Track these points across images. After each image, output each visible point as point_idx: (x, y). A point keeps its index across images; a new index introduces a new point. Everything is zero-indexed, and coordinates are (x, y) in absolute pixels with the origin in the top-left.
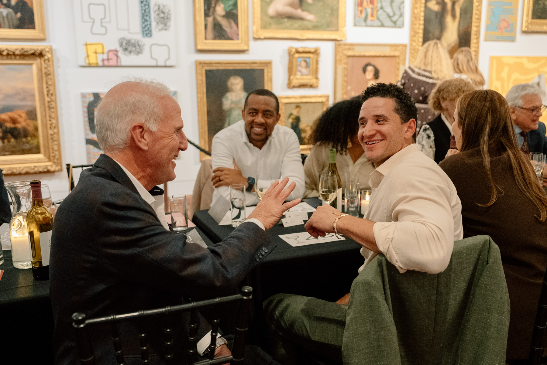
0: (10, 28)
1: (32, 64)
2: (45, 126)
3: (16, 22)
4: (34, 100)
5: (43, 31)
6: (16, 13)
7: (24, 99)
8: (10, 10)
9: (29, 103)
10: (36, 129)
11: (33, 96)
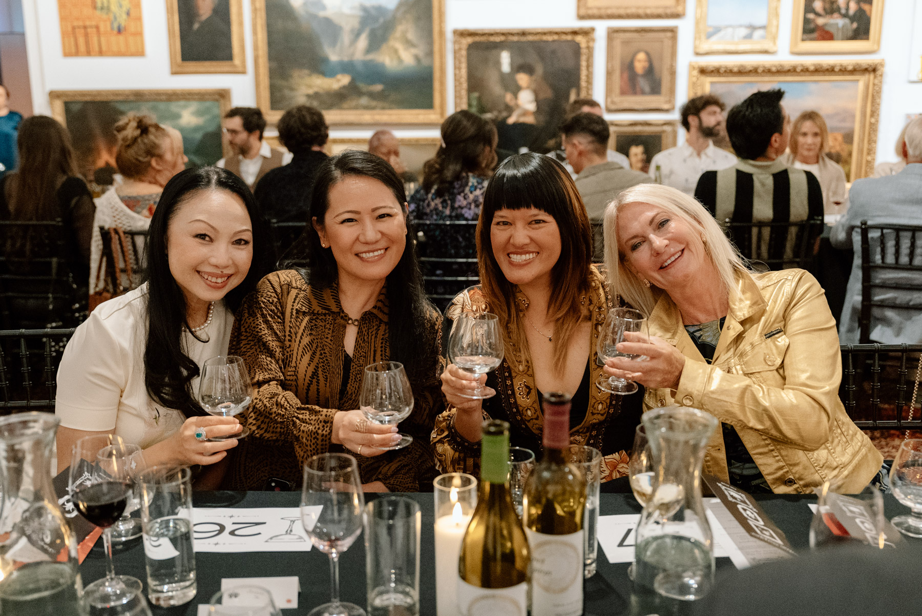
0: (843, 39)
1: (858, 81)
2: (861, 151)
3: (850, 34)
4: (854, 122)
5: (879, 42)
6: (852, 22)
7: (844, 120)
8: (847, 21)
9: (847, 125)
10: (850, 154)
11: (853, 116)
